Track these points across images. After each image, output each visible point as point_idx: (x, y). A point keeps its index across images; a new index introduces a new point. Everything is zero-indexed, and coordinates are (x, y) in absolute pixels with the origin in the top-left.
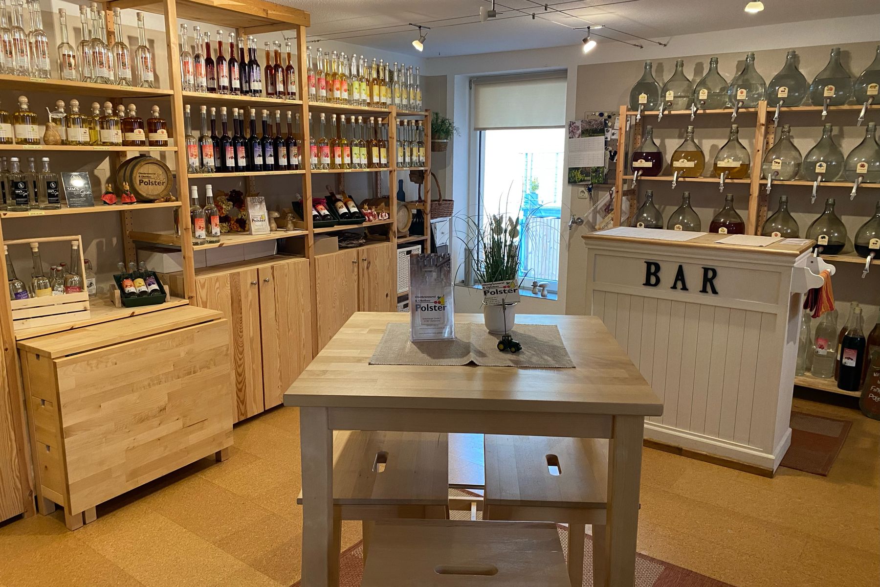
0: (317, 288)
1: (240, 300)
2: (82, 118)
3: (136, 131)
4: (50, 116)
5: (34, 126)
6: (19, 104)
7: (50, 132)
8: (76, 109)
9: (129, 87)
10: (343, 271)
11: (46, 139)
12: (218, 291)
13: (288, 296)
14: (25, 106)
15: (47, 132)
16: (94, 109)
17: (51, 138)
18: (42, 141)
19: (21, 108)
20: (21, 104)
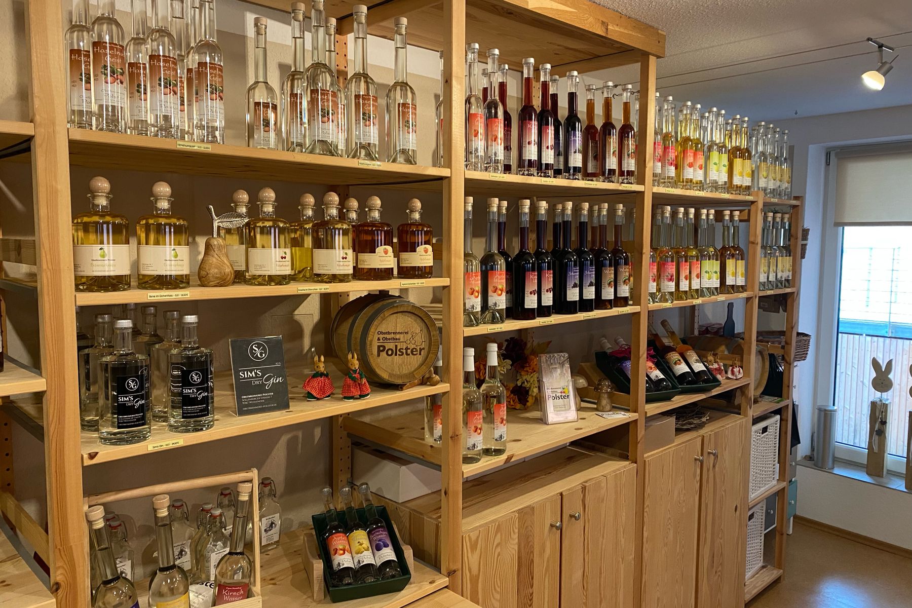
0: (645, 514)
1: (532, 561)
2: (279, 226)
3: (380, 250)
4: (216, 225)
5: (178, 248)
6: (152, 199)
7: (213, 260)
8: (269, 209)
9: (374, 162)
10: (681, 478)
11: (203, 273)
12: (499, 550)
13: (603, 537)
14: (164, 205)
15: (206, 258)
16: (304, 206)
17: (213, 271)
18: (194, 279)
19: (157, 209)
20: (156, 200)
